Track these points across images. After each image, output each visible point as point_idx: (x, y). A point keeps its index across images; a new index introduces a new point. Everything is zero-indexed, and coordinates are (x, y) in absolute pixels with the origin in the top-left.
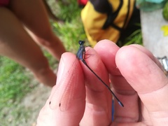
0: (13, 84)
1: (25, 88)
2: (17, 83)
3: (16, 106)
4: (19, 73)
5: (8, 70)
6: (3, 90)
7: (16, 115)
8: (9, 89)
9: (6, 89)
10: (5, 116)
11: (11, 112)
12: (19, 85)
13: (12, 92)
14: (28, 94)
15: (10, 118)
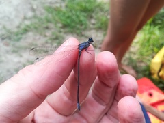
0: (74, 17)
1: (78, 29)
2: (77, 20)
3: (60, 32)
4: (84, 16)
5: (81, 6)
6: (64, 13)
7: (54, 37)
8: (68, 17)
9: (67, 15)
10: (47, 28)
11: (53, 30)
12: (76, 23)
13: (68, 21)
14: (75, 35)
15: (49, 33)
